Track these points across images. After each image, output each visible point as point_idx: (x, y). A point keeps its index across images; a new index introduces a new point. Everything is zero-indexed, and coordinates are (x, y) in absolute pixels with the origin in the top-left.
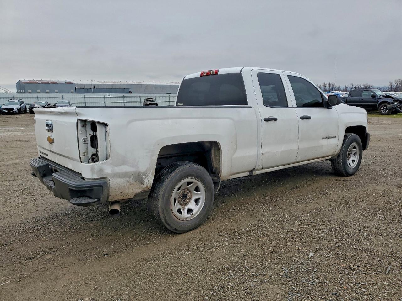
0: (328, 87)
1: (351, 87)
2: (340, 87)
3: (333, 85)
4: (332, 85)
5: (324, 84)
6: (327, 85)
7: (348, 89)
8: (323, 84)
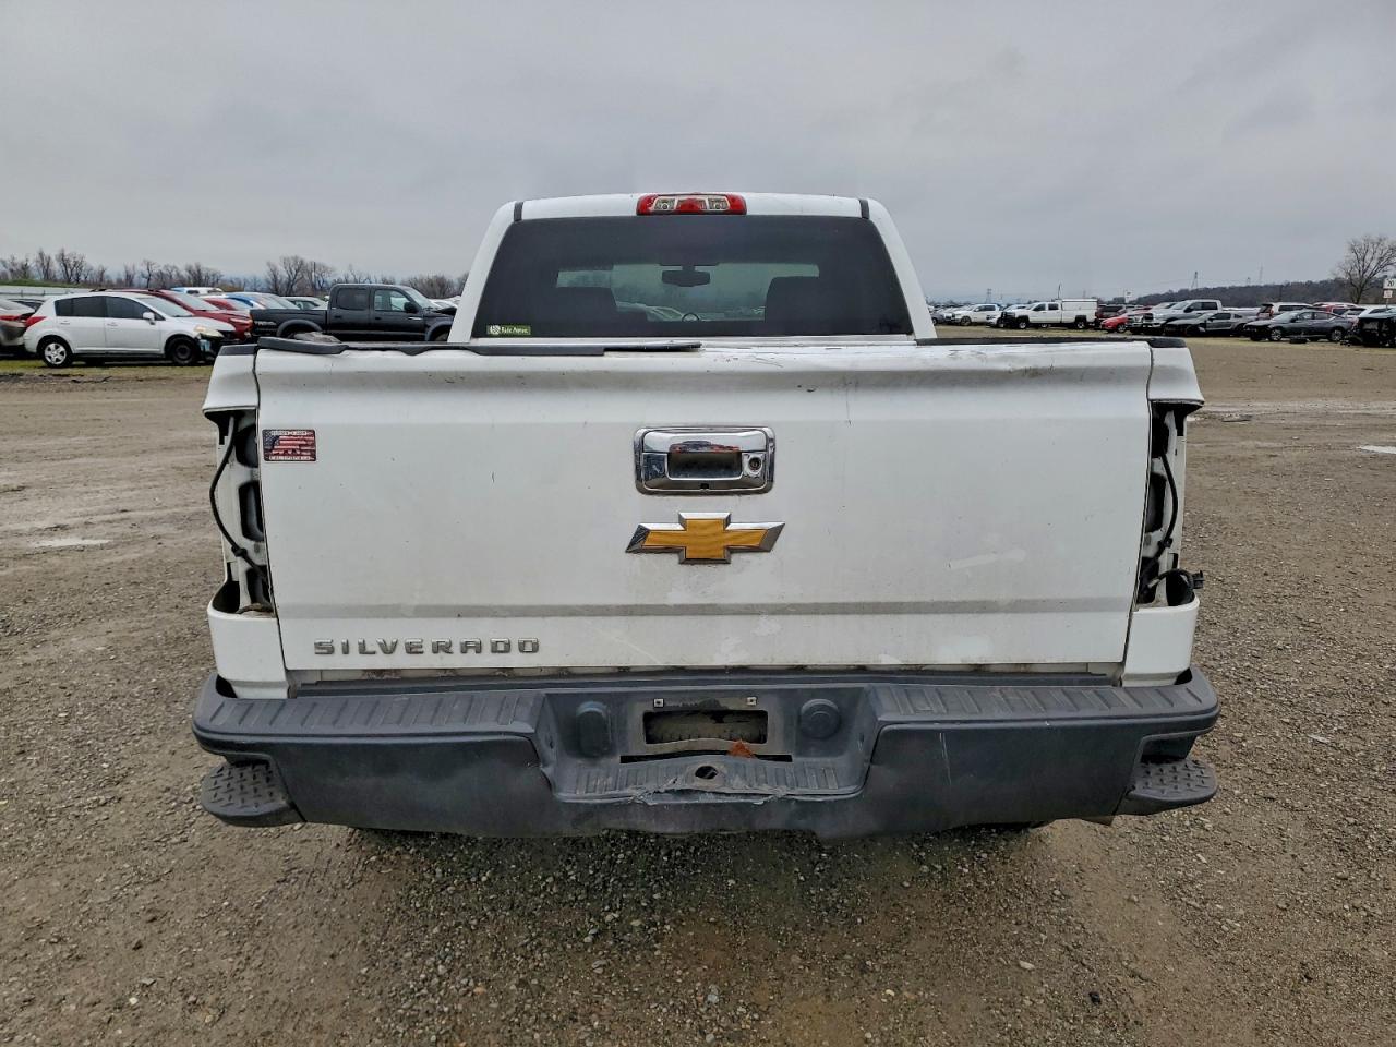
0: (56, 268)
1: (147, 273)
2: (106, 273)
3: (76, 262)
4: (72, 263)
5: (41, 255)
6: (53, 258)
7: (136, 280)
8: (37, 256)
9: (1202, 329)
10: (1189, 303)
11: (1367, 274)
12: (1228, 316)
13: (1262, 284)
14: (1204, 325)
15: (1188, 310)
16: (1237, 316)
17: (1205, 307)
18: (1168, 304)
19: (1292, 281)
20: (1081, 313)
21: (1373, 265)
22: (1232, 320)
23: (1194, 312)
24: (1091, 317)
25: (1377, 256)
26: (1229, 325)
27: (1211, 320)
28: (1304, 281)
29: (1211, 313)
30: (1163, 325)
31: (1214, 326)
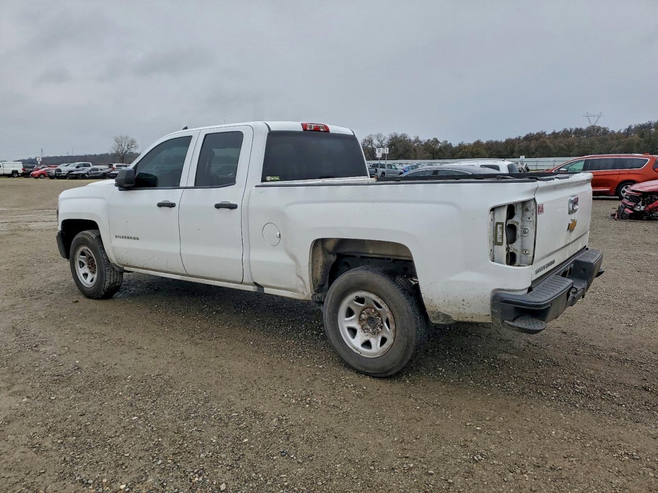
9: (87, 176)
10: (77, 164)
11: (124, 152)
12: (97, 169)
13: (75, 155)
14: (88, 174)
15: (77, 167)
16: (101, 170)
17: (85, 165)
18: (66, 164)
19: (88, 154)
20: (15, 169)
21: (126, 148)
22: (99, 171)
23: (80, 168)
24: (20, 171)
25: (127, 144)
26: (98, 173)
27: (90, 171)
28: (93, 154)
29: (89, 168)
30: (67, 174)
31: (94, 174)
